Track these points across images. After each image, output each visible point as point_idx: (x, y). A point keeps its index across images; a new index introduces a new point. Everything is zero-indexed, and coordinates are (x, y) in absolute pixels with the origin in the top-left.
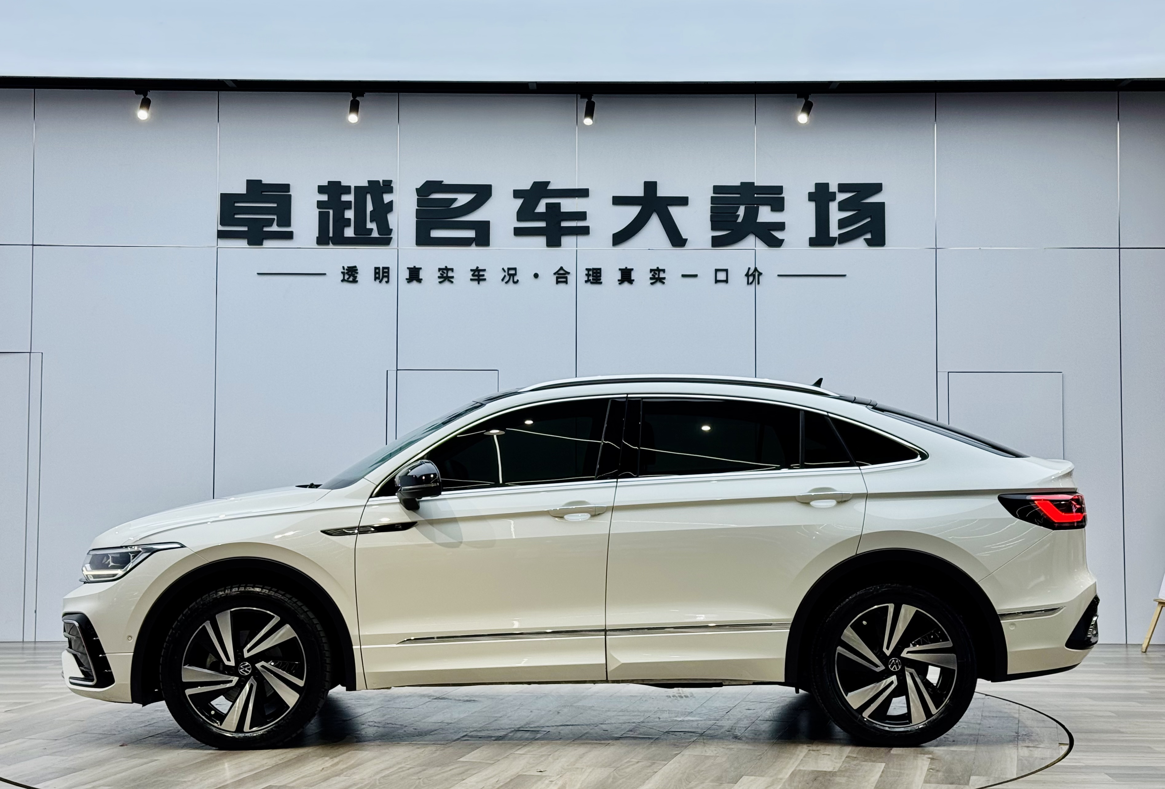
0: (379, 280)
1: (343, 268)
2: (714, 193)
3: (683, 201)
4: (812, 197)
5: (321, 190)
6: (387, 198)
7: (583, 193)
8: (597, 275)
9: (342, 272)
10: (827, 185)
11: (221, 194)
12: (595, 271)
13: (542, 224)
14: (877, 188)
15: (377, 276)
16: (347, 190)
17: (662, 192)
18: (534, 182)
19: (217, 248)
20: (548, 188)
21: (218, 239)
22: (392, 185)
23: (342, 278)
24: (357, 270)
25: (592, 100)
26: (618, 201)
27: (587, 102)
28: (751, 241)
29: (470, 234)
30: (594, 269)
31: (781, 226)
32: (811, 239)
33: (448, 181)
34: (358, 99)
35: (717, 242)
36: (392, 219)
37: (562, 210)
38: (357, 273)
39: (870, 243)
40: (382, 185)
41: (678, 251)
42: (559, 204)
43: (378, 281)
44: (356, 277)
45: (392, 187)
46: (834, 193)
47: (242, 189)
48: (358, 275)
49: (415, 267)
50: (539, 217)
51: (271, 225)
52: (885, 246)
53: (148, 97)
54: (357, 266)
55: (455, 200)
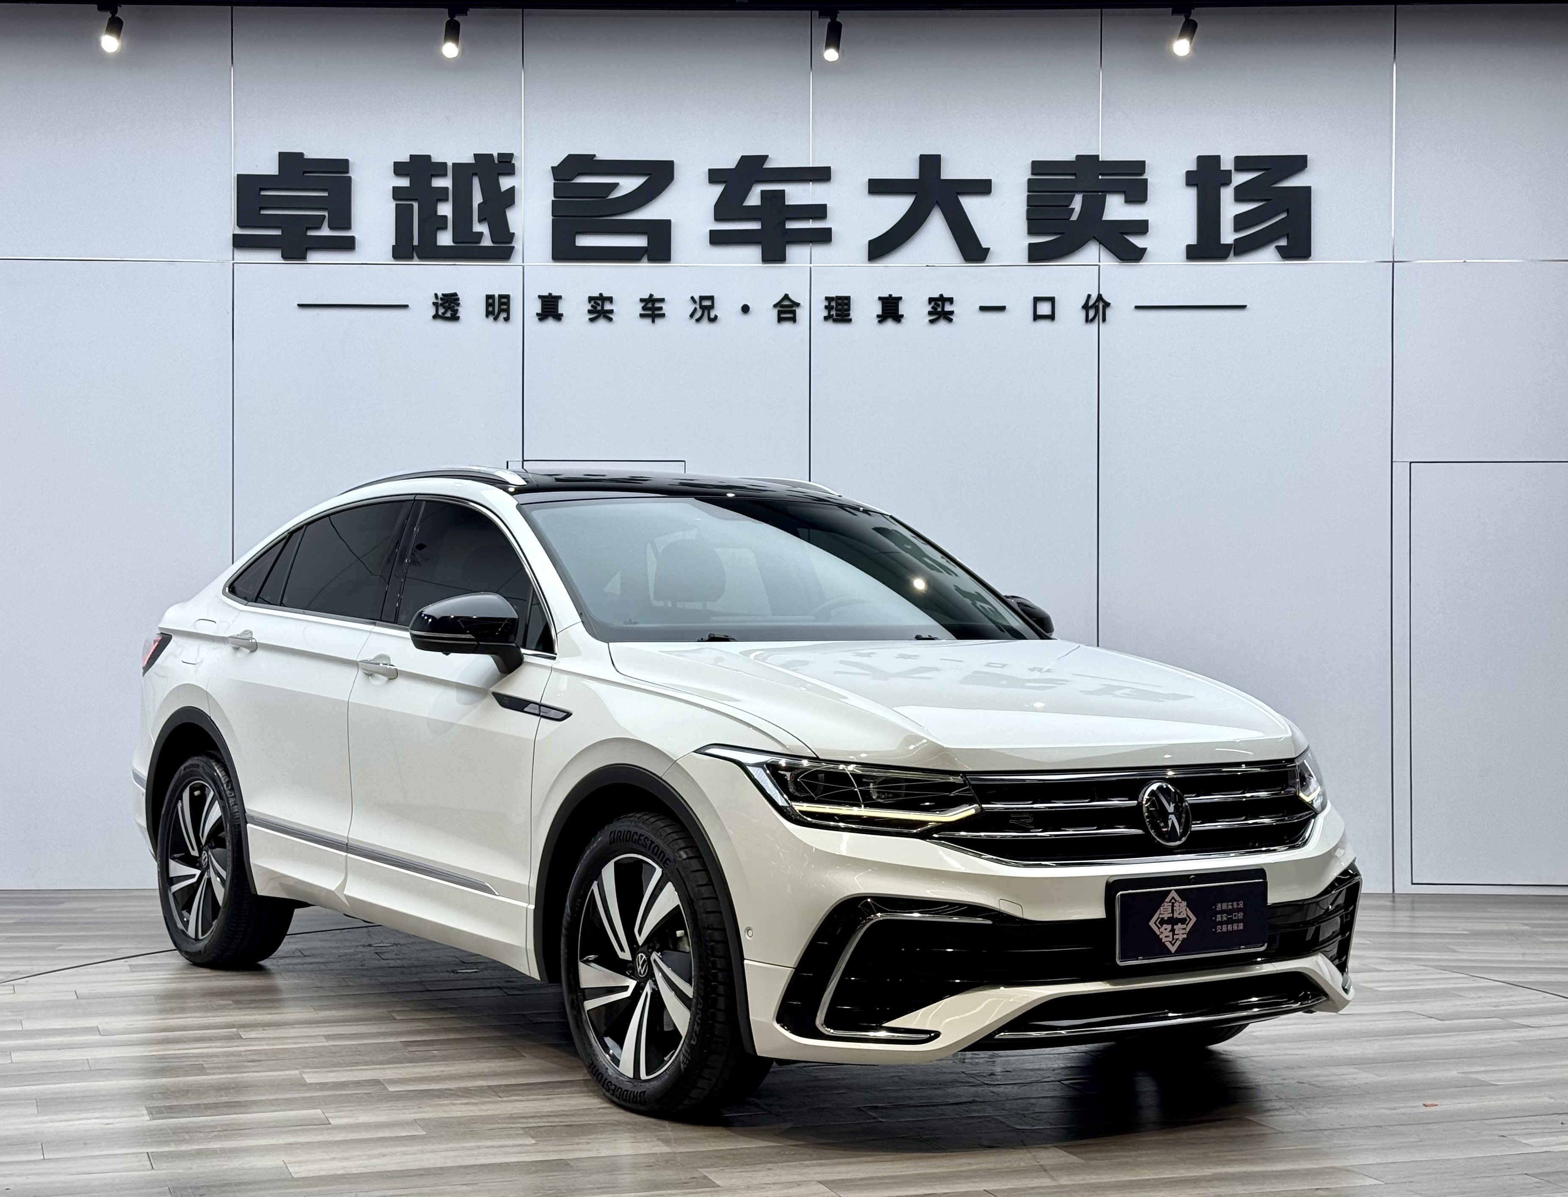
0: (493, 317)
1: (436, 295)
2: (1033, 174)
3: (982, 187)
4: (1191, 179)
5: (399, 169)
6: (505, 183)
7: (822, 175)
8: (843, 307)
9: (434, 304)
10: (1217, 158)
11: (238, 175)
12: (840, 301)
13: (755, 226)
14: (1298, 163)
15: (490, 309)
16: (440, 169)
17: (949, 172)
18: (742, 157)
19: (233, 264)
20: (764, 167)
21: (235, 250)
22: (513, 162)
23: (433, 312)
24: (458, 299)
25: (838, 20)
26: (878, 187)
27: (829, 24)
28: (1092, 253)
29: (640, 241)
30: (838, 298)
31: (1141, 227)
32: (1189, 247)
33: (602, 155)
34: (457, 18)
35: (1037, 254)
36: (515, 218)
37: (789, 202)
38: (458, 305)
39: (1286, 254)
40: (496, 162)
41: (974, 269)
42: (784, 191)
43: (491, 318)
44: (457, 310)
45: (514, 164)
46: (1230, 171)
47: (271, 168)
48: (460, 309)
49: (550, 294)
50: (750, 214)
51: (318, 228)
52: (1310, 258)
53: (117, 15)
54: (458, 293)
55: (615, 186)
